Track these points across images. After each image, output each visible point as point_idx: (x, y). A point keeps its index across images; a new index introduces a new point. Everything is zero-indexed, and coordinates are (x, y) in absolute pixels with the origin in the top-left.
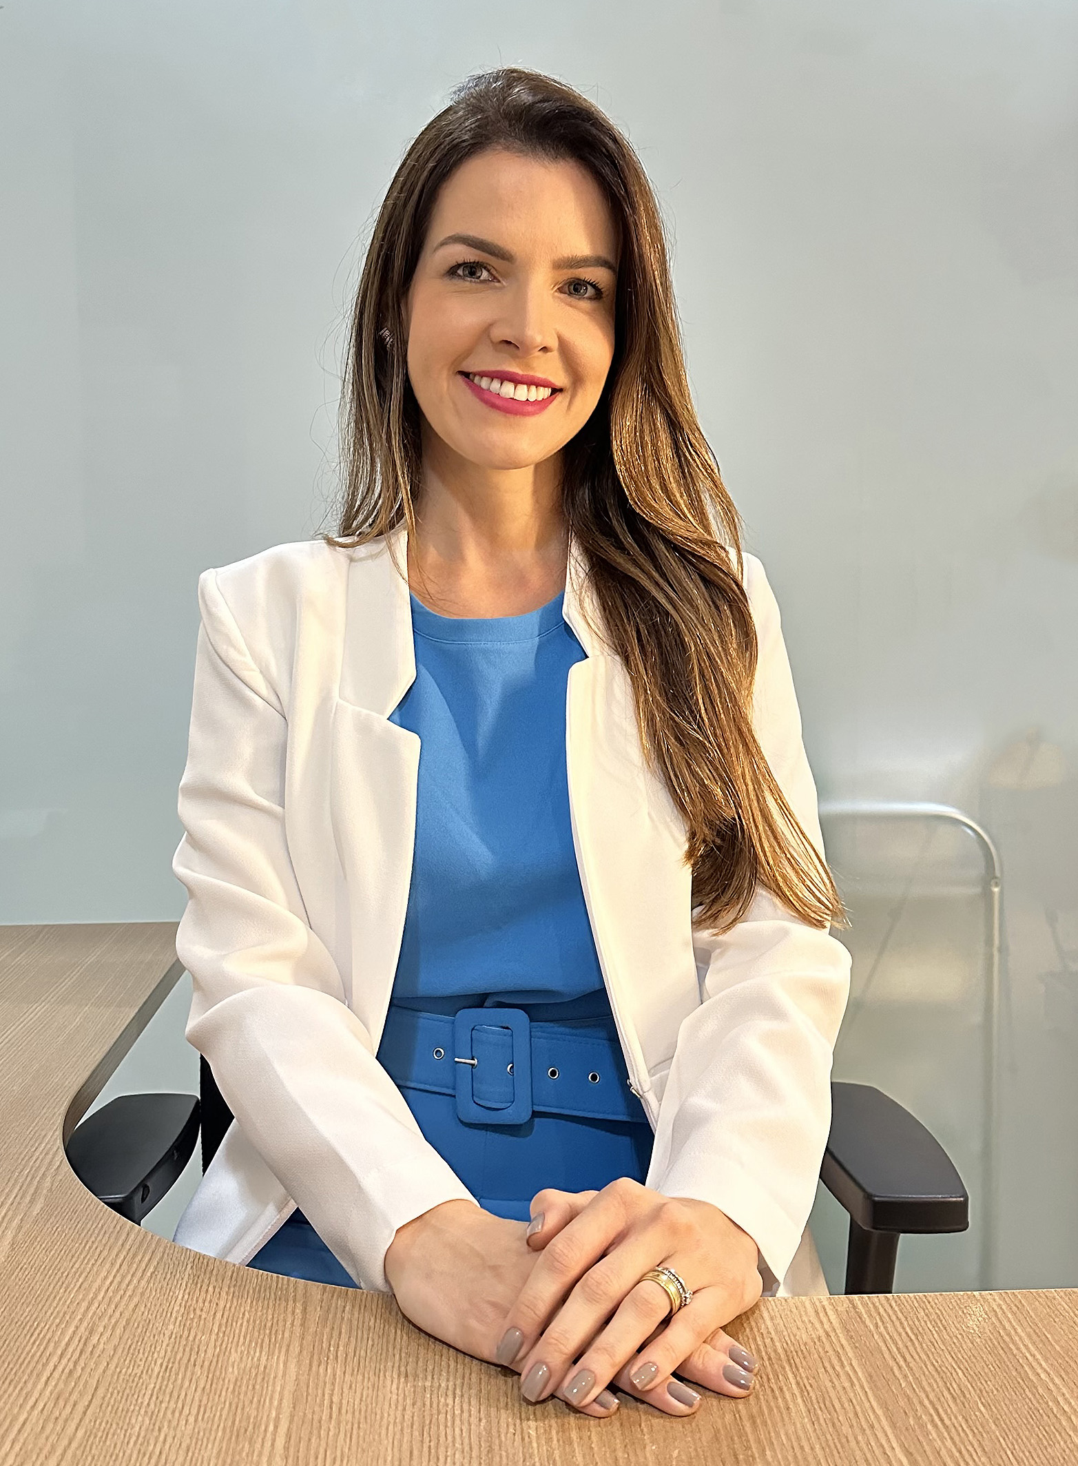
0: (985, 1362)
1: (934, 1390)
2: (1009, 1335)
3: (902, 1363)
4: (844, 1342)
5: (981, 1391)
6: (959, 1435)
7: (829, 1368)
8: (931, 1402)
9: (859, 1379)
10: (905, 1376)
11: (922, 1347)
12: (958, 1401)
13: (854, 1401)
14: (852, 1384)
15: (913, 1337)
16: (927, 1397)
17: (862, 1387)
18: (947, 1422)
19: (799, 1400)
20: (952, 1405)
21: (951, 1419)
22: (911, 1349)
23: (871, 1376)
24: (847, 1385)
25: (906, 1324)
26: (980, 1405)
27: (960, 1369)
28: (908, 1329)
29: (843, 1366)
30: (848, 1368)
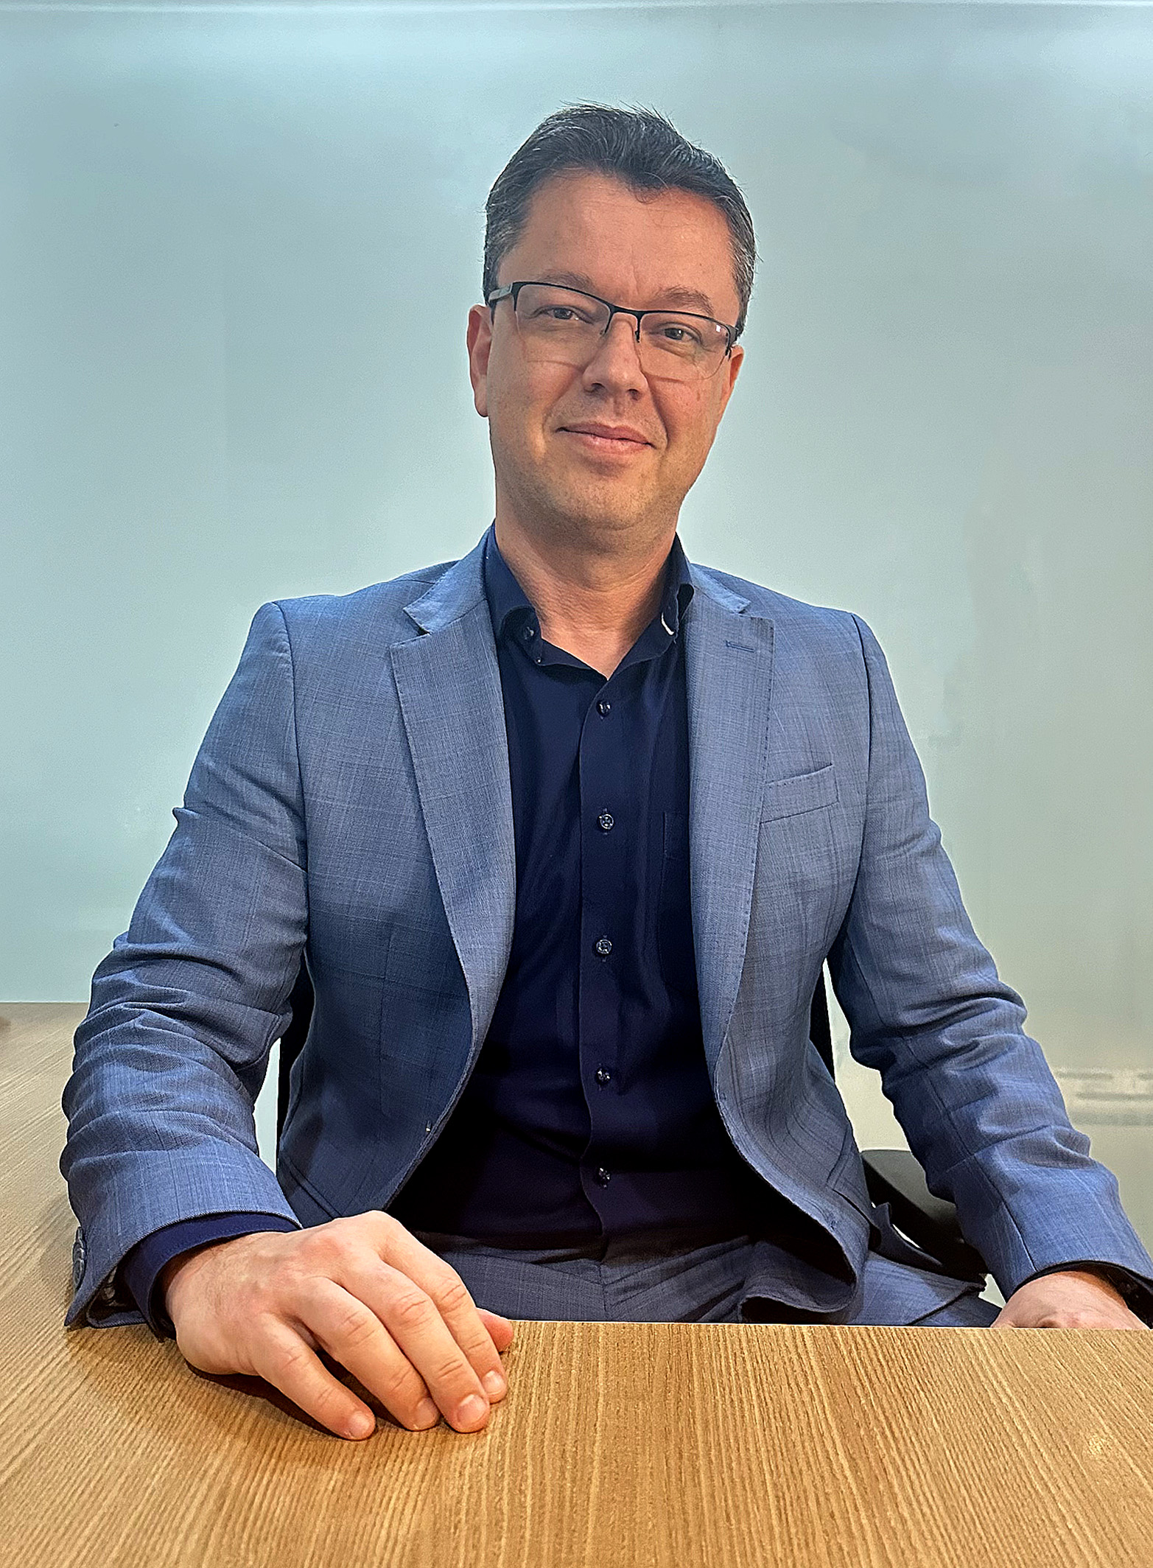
0: (950, 1386)
1: (891, 1408)
2: (980, 1365)
3: (867, 1384)
4: (813, 1363)
5: (939, 1410)
6: (906, 1445)
7: (793, 1385)
8: (886, 1418)
9: (820, 1395)
10: (867, 1395)
11: (891, 1373)
12: (914, 1418)
13: (810, 1415)
14: (812, 1399)
15: (884, 1363)
16: (884, 1412)
17: (822, 1402)
18: (897, 1434)
19: (757, 1410)
20: (906, 1421)
21: (902, 1433)
22: (879, 1372)
23: (832, 1394)
24: (807, 1399)
25: (879, 1352)
26: (934, 1421)
27: (923, 1390)
28: (881, 1357)
29: (807, 1384)
30: (811, 1386)
